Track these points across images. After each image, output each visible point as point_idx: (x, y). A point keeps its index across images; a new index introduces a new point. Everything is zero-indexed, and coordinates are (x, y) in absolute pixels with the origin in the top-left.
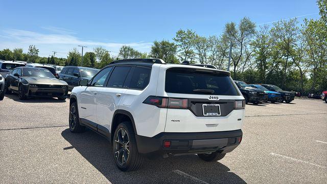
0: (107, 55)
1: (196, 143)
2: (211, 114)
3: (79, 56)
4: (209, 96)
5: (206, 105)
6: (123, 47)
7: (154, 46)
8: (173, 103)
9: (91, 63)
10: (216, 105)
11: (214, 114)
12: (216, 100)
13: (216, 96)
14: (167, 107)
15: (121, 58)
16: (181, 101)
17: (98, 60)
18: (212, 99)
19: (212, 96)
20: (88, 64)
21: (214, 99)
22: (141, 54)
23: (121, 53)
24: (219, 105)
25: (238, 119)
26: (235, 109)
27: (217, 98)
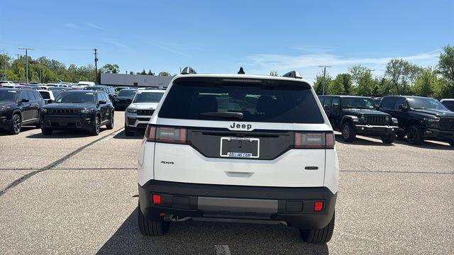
0: (367, 76)
1: (204, 202)
2: (236, 154)
3: (329, 80)
4: (231, 123)
5: (229, 138)
6: (392, 61)
7: (444, 53)
8: (164, 133)
9: (344, 90)
10: (251, 139)
11: (243, 155)
12: (246, 129)
13: (246, 123)
14: (155, 141)
15: (389, 78)
16: (177, 131)
17: (355, 84)
18: (235, 129)
19: (237, 123)
20: (340, 90)
21: (241, 129)
22: (422, 70)
23: (388, 71)
24: (258, 139)
25: (307, 168)
26: (294, 147)
27: (249, 127)
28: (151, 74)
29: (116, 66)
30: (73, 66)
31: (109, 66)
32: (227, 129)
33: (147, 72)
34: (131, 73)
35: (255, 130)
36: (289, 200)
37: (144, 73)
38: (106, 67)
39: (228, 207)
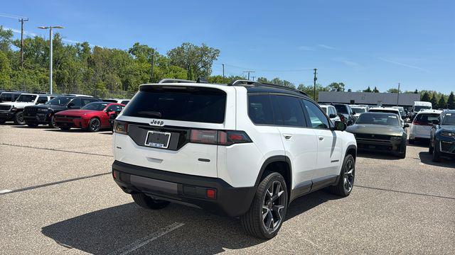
2: (154, 144)
4: (152, 120)
5: (152, 132)
10: (166, 133)
11: (158, 145)
12: (159, 125)
13: (161, 120)
19: (155, 120)
21: (157, 125)
24: (170, 134)
25: (200, 160)
26: (190, 141)
27: (162, 123)
28: (376, 91)
29: (342, 84)
30: (302, 85)
31: (335, 85)
32: (148, 124)
33: (372, 89)
34: (349, 90)
35: (165, 126)
36: (187, 185)
37: (368, 90)
38: (331, 86)
39: (148, 186)
